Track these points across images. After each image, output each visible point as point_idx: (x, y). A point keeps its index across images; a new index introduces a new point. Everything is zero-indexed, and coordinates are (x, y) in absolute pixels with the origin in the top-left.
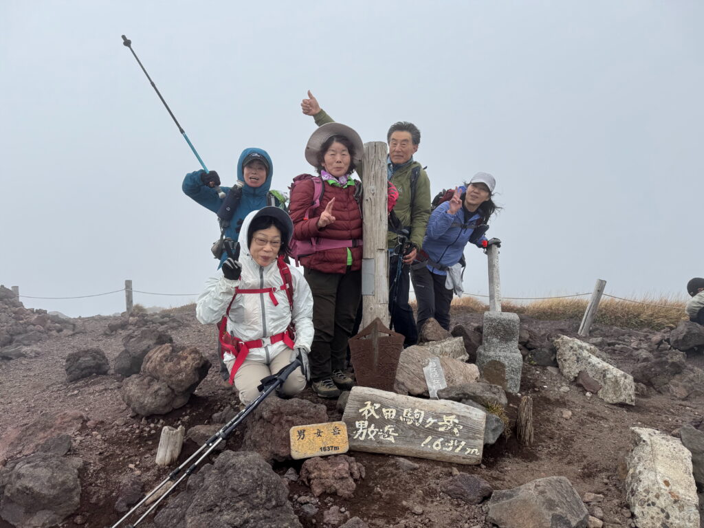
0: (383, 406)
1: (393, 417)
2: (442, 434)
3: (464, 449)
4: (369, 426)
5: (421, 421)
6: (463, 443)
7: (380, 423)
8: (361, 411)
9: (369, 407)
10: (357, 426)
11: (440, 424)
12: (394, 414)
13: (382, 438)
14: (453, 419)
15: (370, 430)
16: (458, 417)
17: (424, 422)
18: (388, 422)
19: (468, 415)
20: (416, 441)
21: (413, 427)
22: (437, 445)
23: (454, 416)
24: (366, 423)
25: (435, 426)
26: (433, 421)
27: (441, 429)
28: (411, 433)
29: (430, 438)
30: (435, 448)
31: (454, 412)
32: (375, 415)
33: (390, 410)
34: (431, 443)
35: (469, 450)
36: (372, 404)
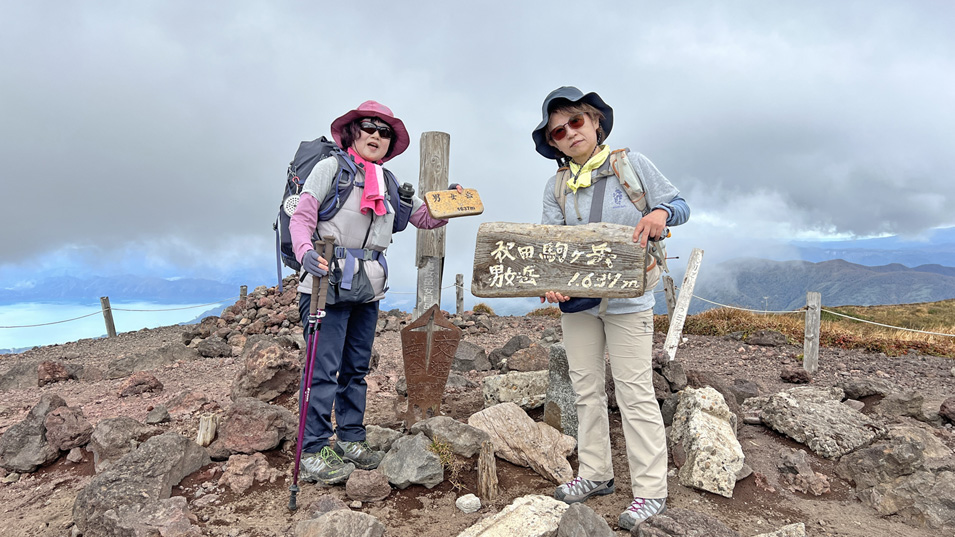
0: (519, 244)
1: (531, 256)
2: (592, 268)
3: (620, 283)
4: (505, 270)
5: (564, 256)
6: (619, 276)
7: (518, 265)
8: (493, 254)
9: (501, 248)
10: (492, 272)
11: (588, 256)
12: (532, 252)
13: (521, 282)
14: (603, 248)
15: (507, 274)
16: (610, 244)
17: (569, 256)
18: (526, 262)
19: (623, 240)
20: (561, 281)
21: (556, 264)
22: (587, 282)
23: (605, 245)
24: (502, 267)
25: (583, 259)
26: (579, 254)
27: (589, 263)
28: (555, 272)
29: (577, 275)
30: (585, 286)
31: (605, 238)
32: (510, 256)
33: (527, 248)
34: (579, 280)
35: (626, 283)
36: (505, 244)
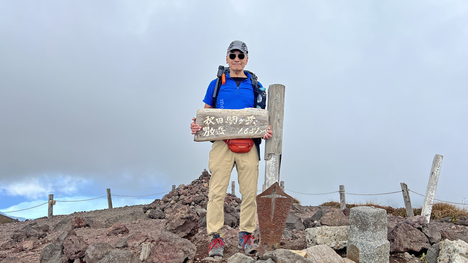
0: (216, 117)
1: (222, 122)
2: (248, 126)
3: (259, 131)
4: (210, 129)
5: (236, 121)
6: (258, 128)
7: (216, 127)
8: (204, 122)
9: (208, 119)
10: (204, 130)
11: (246, 121)
12: (222, 120)
13: (218, 133)
14: (252, 117)
15: (211, 131)
16: (255, 116)
17: (238, 122)
18: (220, 125)
19: (260, 114)
20: (236, 131)
21: (233, 125)
22: (246, 132)
23: (253, 116)
24: (208, 127)
25: (244, 122)
26: (242, 121)
27: (247, 124)
28: (232, 128)
29: (242, 129)
30: (245, 133)
31: (253, 114)
32: (212, 123)
33: (220, 119)
34: (243, 131)
35: (262, 131)
36: (210, 117)
